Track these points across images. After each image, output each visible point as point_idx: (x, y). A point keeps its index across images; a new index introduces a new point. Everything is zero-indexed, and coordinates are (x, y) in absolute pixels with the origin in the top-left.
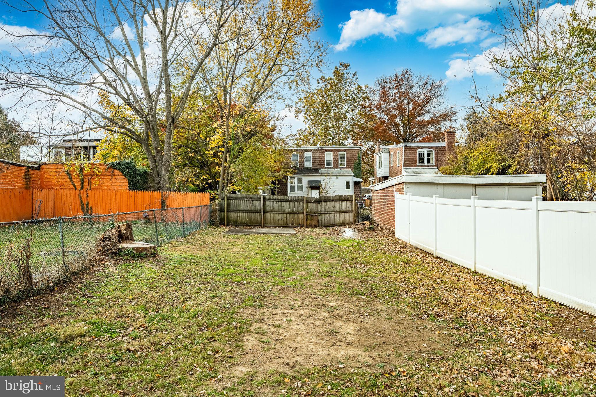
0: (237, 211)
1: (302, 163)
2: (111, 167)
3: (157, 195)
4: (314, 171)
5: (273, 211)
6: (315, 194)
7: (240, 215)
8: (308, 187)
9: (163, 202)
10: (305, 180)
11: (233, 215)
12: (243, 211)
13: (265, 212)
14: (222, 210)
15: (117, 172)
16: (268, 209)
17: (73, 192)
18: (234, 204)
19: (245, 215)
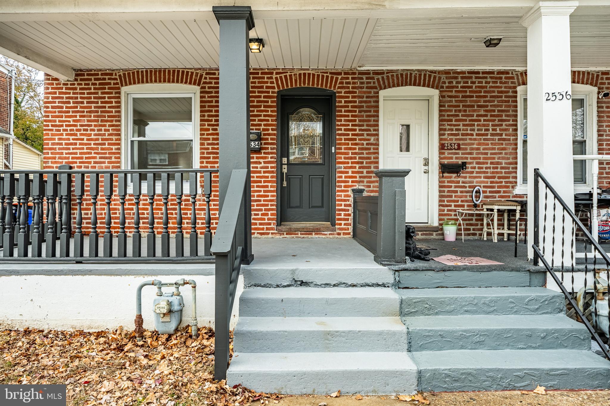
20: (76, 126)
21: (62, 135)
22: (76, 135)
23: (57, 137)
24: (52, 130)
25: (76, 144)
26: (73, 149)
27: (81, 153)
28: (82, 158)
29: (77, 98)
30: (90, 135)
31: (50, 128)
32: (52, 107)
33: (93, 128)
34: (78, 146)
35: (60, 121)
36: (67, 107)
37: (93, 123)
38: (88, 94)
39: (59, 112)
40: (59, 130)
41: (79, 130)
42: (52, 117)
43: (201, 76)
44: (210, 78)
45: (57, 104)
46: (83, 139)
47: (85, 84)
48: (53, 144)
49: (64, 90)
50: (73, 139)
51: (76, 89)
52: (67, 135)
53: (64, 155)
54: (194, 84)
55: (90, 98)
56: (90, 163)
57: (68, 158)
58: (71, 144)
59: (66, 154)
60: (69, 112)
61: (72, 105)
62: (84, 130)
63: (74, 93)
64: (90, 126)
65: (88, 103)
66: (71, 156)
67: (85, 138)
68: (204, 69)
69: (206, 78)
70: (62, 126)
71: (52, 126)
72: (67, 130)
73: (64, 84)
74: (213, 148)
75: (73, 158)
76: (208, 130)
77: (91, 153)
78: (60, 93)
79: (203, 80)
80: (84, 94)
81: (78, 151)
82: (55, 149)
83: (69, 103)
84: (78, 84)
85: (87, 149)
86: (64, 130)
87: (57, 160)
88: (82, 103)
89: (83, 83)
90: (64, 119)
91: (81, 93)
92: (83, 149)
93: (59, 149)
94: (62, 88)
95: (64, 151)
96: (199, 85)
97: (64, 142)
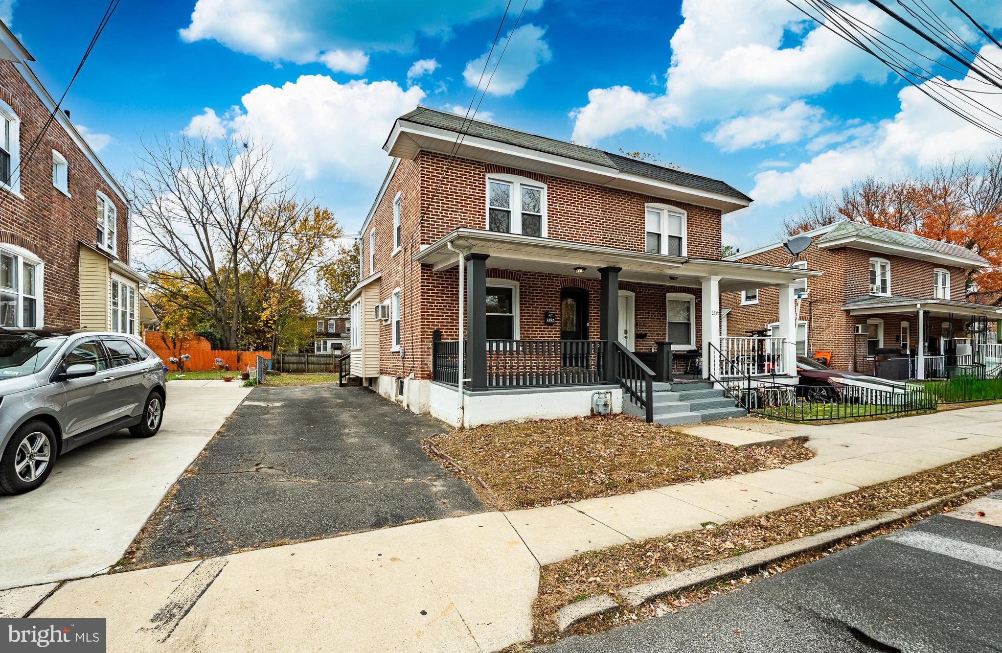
0: (289, 363)
1: (326, 328)
2: (198, 334)
3: (234, 353)
4: (337, 335)
5: (312, 363)
6: (338, 352)
7: (291, 365)
8: (331, 348)
9: (239, 357)
10: (329, 343)
11: (286, 366)
12: (293, 363)
13: (308, 363)
14: (279, 363)
15: (202, 338)
16: (310, 361)
17: (168, 351)
18: (287, 359)
19: (295, 366)
20: (443, 303)
21: (434, 309)
22: (443, 310)
23: (430, 311)
24: (427, 305)
25: (443, 316)
26: (441, 319)
27: (446, 322)
28: (448, 326)
29: (444, 284)
30: (453, 310)
31: (426, 304)
32: (427, 289)
33: (454, 305)
34: (445, 317)
35: (432, 299)
36: (437, 290)
37: (455, 302)
38: (451, 281)
39: (432, 293)
40: (432, 306)
41: (446, 306)
42: (427, 296)
43: (520, 275)
44: (525, 277)
45: (430, 288)
46: (448, 313)
47: (449, 275)
48: (428, 315)
49: (435, 278)
50: (441, 313)
51: (443, 278)
52: (437, 309)
53: (436, 324)
54: (516, 280)
55: (453, 285)
56: (453, 329)
57: (438, 325)
58: (440, 316)
59: (437, 322)
60: (438, 293)
61: (440, 288)
62: (449, 306)
63: (442, 281)
64: (453, 304)
65: (451, 288)
66: (440, 324)
67: (449, 312)
68: (521, 271)
69: (523, 277)
70: (434, 303)
71: (427, 302)
72: (437, 306)
73: (435, 274)
74: (527, 322)
75: (441, 326)
76: (525, 310)
77: (453, 323)
78: (433, 280)
79: (521, 279)
80: (448, 281)
81: (445, 321)
82: (429, 319)
83: (439, 287)
84: (445, 275)
85: (451, 319)
86: (435, 306)
87: (431, 327)
88: (448, 288)
89: (448, 274)
90: (435, 298)
91: (446, 281)
92: (448, 319)
93: (432, 319)
94: (434, 277)
95: (436, 321)
96: (519, 281)
97: (435, 314)
